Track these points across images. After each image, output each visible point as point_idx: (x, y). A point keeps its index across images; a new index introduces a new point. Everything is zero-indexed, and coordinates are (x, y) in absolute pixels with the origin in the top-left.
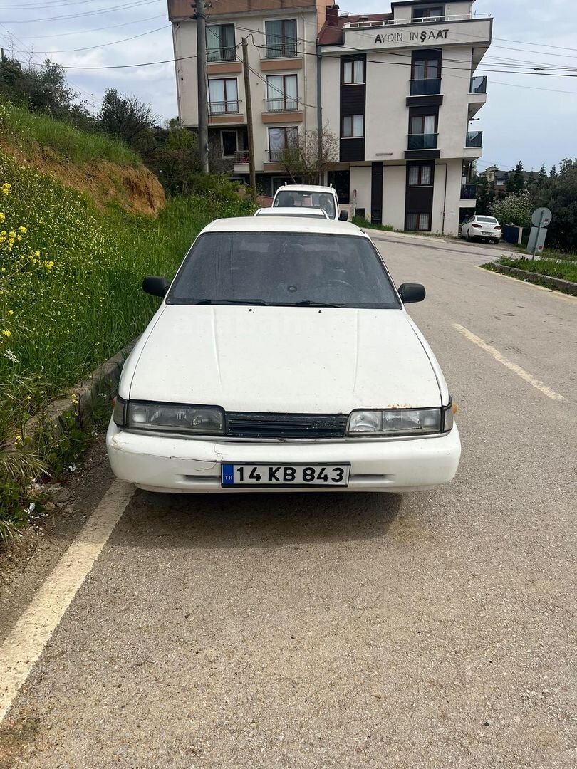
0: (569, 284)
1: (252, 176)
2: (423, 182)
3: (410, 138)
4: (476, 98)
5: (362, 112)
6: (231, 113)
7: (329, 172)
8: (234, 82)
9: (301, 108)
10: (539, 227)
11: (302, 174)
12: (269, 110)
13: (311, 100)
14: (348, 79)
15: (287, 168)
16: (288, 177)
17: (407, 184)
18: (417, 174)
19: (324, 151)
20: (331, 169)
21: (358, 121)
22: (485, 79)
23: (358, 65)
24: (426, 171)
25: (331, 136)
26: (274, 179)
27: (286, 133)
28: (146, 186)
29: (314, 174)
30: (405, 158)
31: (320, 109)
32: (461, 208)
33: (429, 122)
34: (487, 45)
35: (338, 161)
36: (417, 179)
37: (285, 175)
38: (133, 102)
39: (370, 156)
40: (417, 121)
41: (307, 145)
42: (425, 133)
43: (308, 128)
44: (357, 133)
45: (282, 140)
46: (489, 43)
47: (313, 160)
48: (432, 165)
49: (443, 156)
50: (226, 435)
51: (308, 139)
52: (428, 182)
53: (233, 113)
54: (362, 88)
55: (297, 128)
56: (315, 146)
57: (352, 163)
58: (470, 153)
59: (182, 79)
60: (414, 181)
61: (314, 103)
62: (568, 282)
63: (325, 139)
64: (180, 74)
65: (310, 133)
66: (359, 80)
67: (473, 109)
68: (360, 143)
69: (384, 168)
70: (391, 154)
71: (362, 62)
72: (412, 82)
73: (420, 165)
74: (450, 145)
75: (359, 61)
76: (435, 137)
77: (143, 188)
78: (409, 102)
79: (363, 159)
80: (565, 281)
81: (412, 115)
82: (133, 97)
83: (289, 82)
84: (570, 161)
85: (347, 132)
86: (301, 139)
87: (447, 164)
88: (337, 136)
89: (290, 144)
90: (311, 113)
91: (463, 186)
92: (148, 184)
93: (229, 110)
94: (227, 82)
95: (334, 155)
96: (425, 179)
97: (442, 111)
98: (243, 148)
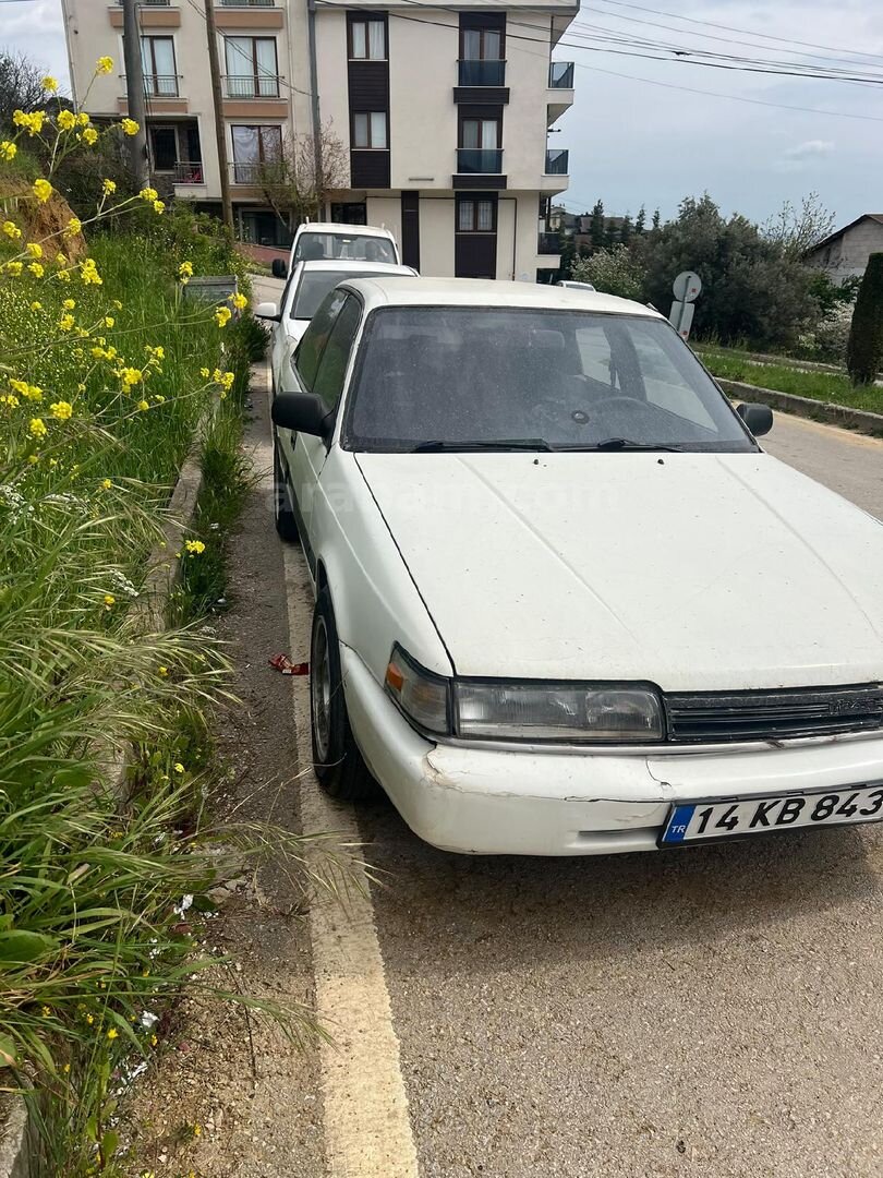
0: (756, 390)
1: (226, 205)
2: (481, 227)
3: (460, 154)
4: (557, 96)
5: (383, 107)
6: (164, 95)
7: (333, 206)
8: (167, 43)
9: (285, 93)
10: (683, 302)
11: (291, 205)
12: (231, 95)
13: (301, 79)
14: (359, 53)
15: (267, 194)
16: (271, 210)
17: (457, 229)
18: (472, 214)
19: (326, 170)
20: (338, 200)
21: (377, 121)
22: (571, 67)
23: (376, 28)
24: (485, 208)
25: (336, 146)
26: (243, 213)
27: (260, 135)
28: (52, 216)
29: (313, 207)
30: (454, 186)
31: (315, 99)
32: (539, 270)
33: (489, 129)
34: (572, 13)
35: (349, 186)
36: (471, 221)
37: (263, 205)
38: (18, 63)
39: (398, 181)
40: (470, 127)
41: (298, 157)
42: (483, 148)
43: (297, 130)
44: (378, 143)
45: (254, 148)
46: (576, 9)
47: (308, 183)
48: (493, 199)
49: (512, 185)
50: (665, 742)
51: (299, 148)
52: (489, 227)
53: (169, 95)
54: (382, 69)
55: (279, 127)
56: (311, 160)
57: (370, 191)
58: (551, 183)
59: (76, 32)
60: (467, 223)
61: (307, 88)
62: (753, 387)
63: (326, 149)
64: (72, 23)
65: (302, 139)
66: (377, 55)
67: (554, 112)
68: (383, 158)
69: (420, 200)
70: (432, 180)
71: (381, 24)
72: (461, 62)
73: (476, 199)
74: (521, 170)
75: (376, 24)
76: (498, 155)
77: (47, 219)
78: (458, 95)
79: (388, 185)
80: (748, 386)
81: (463, 118)
82: (16, 54)
83: (264, 49)
84: (693, 202)
85: (361, 141)
86: (287, 148)
87: (516, 198)
88: (347, 144)
89: (268, 156)
90: (301, 104)
91: (540, 235)
92: (55, 212)
93: (162, 90)
94: (155, 42)
95: (342, 178)
96: (484, 221)
97: (508, 113)
98: (187, 156)
